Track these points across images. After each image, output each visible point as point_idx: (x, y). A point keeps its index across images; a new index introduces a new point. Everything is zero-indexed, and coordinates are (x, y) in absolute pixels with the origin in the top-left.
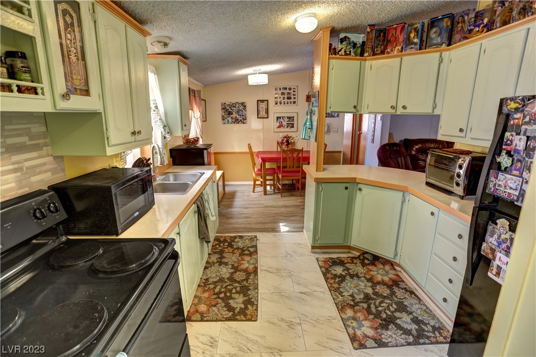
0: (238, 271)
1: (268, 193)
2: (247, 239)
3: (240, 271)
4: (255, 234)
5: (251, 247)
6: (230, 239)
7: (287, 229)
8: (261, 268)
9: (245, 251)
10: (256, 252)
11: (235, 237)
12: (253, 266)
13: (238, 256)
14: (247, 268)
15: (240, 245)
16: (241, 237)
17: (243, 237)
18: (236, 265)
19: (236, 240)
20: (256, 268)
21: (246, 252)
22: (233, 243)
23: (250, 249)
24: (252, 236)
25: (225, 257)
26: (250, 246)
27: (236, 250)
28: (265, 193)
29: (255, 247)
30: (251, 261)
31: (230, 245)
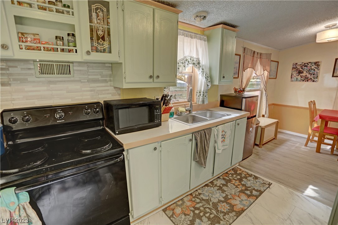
0: (227, 203)
1: (321, 151)
2: (259, 182)
3: (228, 203)
4: (271, 182)
5: (257, 191)
6: (245, 175)
7: (313, 194)
8: (248, 213)
9: (248, 190)
10: (257, 197)
11: (251, 175)
12: (242, 207)
13: (238, 191)
14: (236, 205)
15: (249, 184)
16: (256, 178)
17: (257, 179)
18: (229, 197)
19: (249, 178)
20: (243, 211)
21: (248, 192)
22: (244, 179)
23: (254, 191)
24: (267, 182)
25: (227, 186)
26: (256, 189)
27: (241, 186)
28: (318, 150)
29: (261, 193)
30: (244, 202)
31: (240, 180)
